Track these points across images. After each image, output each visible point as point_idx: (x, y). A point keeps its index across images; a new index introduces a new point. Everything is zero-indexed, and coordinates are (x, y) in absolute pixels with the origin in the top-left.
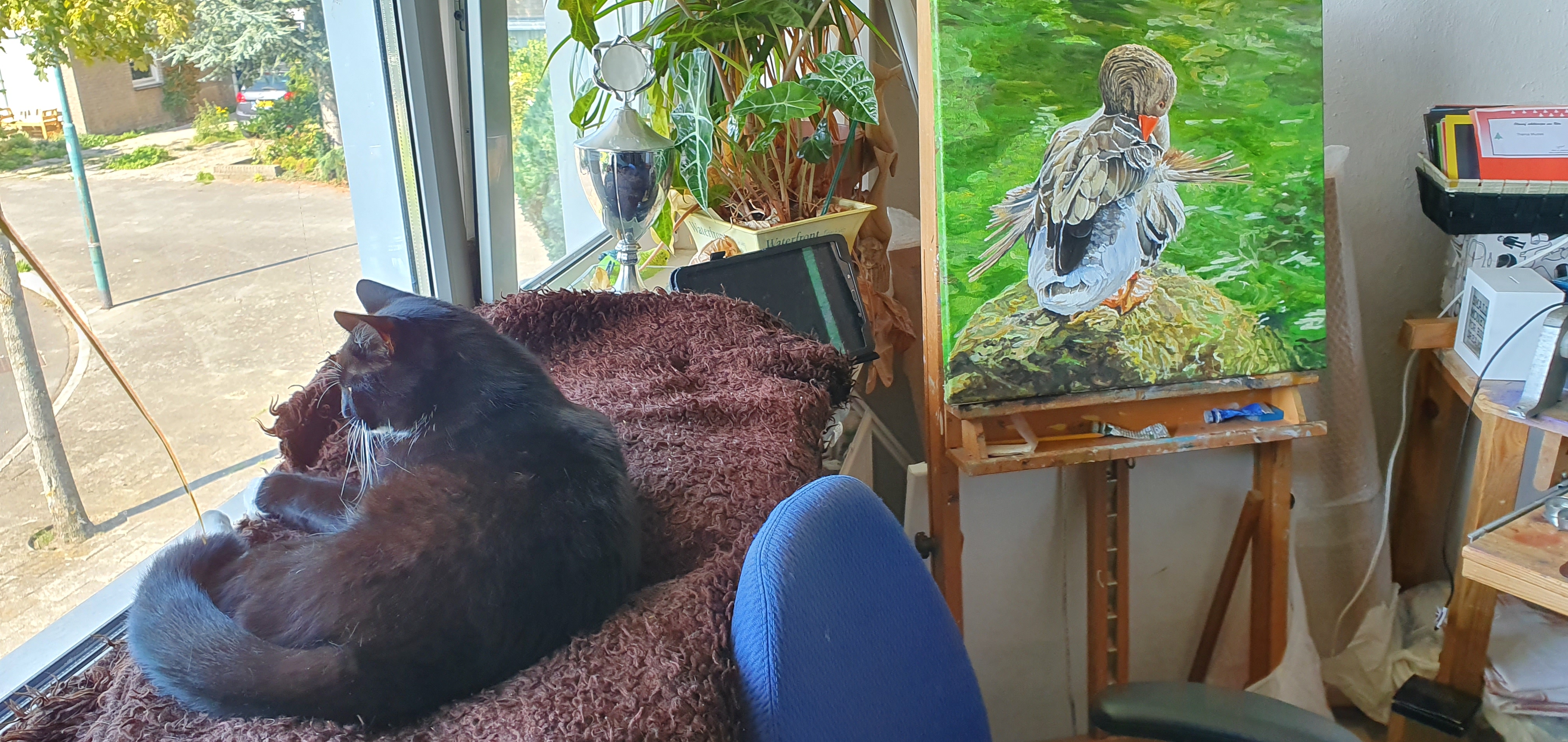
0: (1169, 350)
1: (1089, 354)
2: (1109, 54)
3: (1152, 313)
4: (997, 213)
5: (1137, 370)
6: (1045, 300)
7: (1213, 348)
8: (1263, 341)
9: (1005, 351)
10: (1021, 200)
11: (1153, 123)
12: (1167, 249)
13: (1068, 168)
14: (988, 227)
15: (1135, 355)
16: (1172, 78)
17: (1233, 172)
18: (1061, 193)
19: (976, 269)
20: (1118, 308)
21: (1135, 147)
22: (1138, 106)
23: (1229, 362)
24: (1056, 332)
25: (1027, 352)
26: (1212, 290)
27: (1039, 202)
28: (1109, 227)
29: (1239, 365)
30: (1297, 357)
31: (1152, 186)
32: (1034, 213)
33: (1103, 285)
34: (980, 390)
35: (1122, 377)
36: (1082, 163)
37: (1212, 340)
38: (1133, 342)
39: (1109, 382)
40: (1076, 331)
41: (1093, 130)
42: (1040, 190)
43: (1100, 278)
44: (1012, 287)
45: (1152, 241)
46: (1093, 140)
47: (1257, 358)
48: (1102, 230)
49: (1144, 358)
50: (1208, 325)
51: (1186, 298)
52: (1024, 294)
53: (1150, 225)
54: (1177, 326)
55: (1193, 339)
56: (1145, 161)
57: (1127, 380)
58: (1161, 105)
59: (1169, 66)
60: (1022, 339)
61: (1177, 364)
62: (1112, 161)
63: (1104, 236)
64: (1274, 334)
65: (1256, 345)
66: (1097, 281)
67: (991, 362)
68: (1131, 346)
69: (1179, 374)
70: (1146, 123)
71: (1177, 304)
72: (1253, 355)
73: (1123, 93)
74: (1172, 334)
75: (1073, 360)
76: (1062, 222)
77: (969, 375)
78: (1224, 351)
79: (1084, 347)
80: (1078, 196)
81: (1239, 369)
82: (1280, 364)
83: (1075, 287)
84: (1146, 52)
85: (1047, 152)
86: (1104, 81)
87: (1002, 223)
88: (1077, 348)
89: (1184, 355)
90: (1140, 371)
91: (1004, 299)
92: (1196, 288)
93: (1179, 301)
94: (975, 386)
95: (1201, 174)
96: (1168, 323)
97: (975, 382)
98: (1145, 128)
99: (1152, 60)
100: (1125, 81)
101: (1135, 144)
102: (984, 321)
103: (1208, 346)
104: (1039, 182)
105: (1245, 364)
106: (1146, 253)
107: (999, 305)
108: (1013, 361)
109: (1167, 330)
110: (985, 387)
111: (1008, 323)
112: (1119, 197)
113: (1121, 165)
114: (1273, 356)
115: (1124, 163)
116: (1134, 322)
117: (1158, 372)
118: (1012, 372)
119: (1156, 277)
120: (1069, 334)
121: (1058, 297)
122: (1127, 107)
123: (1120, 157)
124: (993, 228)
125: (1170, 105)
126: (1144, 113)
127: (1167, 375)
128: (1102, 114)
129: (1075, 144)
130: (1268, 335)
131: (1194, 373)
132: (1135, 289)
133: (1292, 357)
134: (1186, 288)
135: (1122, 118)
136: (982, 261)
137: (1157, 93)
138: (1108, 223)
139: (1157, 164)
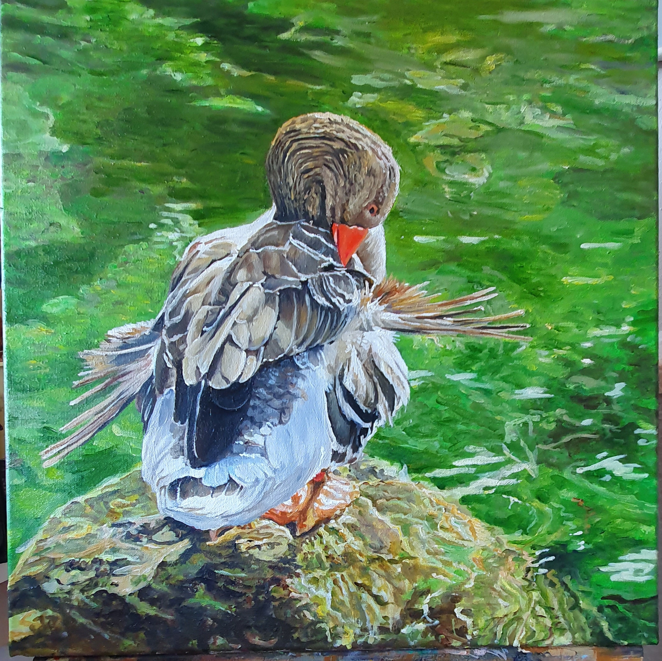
0: (377, 599)
1: (241, 595)
2: (285, 127)
3: (350, 537)
4: (91, 363)
5: (323, 625)
6: (170, 504)
7: (455, 600)
8: (544, 595)
9: (101, 580)
10: (132, 346)
11: (357, 238)
12: (377, 436)
13: (212, 299)
14: (76, 383)
15: (318, 601)
16: (392, 169)
17: (495, 321)
18: (199, 339)
19: (54, 448)
20: (292, 525)
21: (325, 274)
22: (333, 209)
23: (481, 623)
24: (186, 556)
25: (137, 583)
26: (454, 508)
27: (162, 350)
28: (279, 397)
29: (499, 630)
30: (605, 625)
31: (354, 337)
32: (153, 366)
33: (268, 488)
34: (56, 639)
35: (296, 635)
36: (235, 295)
37: (450, 587)
38: (315, 580)
39: (274, 641)
40: (220, 555)
41: (254, 244)
42: (164, 332)
43: (261, 476)
44: (114, 480)
45: (352, 423)
46: (255, 259)
47: (532, 621)
48: (266, 401)
49: (333, 607)
50: (447, 563)
51: (409, 517)
52: (134, 492)
53: (349, 397)
54: (391, 561)
55: (420, 583)
56: (343, 296)
57: (304, 640)
58: (372, 211)
59: (387, 149)
60: (129, 563)
61: (391, 621)
62: (286, 294)
63: (270, 410)
64: (564, 584)
65: (530, 600)
66: (257, 480)
67: (77, 596)
68: (313, 588)
69: (394, 637)
70: (345, 236)
71: (392, 526)
72: (525, 617)
73: (308, 189)
74: (382, 572)
75: (213, 602)
76: (200, 383)
77: (39, 614)
78: (474, 606)
79: (233, 583)
80: (227, 346)
81: (499, 636)
82: (573, 634)
83: (220, 488)
84: (348, 126)
85: (177, 274)
86: (275, 167)
87: (100, 380)
88: (220, 584)
89: (403, 607)
90: (327, 626)
91: (101, 498)
92: (426, 501)
93: (396, 521)
94: (49, 633)
95: (439, 321)
96: (375, 555)
97: (49, 626)
98: (344, 243)
99: (356, 139)
100: (311, 170)
101: (326, 269)
102: (67, 529)
103: (445, 596)
104: (162, 318)
105: (511, 629)
106: (341, 441)
107: (92, 506)
108: (114, 596)
109: (375, 566)
110: (66, 634)
111: (107, 536)
112: (297, 351)
113: (301, 301)
114: (562, 620)
115: (307, 298)
116: (318, 549)
117: (358, 631)
118: (111, 614)
119: (357, 479)
120: (207, 560)
121: (192, 501)
122: (313, 210)
123: (300, 287)
124: (85, 386)
125: (387, 210)
126: (343, 221)
127: (373, 638)
128: (271, 220)
129: (225, 264)
130: (552, 584)
131: (419, 637)
132: (321, 497)
133: (595, 624)
134: (409, 500)
135: (304, 227)
136: (65, 436)
137: (365, 193)
138: (277, 389)
139: (363, 302)
